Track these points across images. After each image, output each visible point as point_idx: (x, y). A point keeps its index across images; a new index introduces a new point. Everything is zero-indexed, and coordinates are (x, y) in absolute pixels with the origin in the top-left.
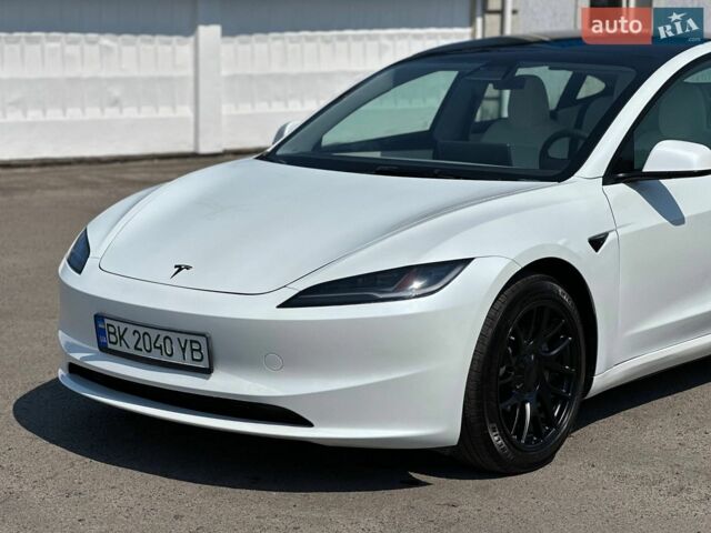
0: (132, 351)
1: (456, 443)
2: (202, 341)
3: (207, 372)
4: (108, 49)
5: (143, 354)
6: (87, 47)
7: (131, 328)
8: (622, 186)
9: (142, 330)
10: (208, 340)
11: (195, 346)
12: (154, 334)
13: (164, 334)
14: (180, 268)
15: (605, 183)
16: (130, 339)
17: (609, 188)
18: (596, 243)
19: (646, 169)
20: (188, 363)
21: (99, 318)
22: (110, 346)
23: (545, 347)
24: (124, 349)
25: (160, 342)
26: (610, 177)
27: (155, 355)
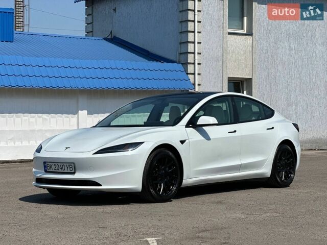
0: (54, 171)
1: (140, 191)
2: (73, 164)
3: (74, 173)
4: (45, 119)
5: (57, 171)
6: (38, 119)
7: (54, 164)
8: (191, 129)
9: (56, 164)
10: (74, 164)
11: (71, 166)
12: (60, 164)
13: (62, 164)
14: (67, 148)
15: (186, 127)
16: (53, 167)
17: (187, 129)
18: (182, 142)
19: (198, 123)
20: (69, 171)
21: (45, 163)
22: (48, 170)
23: (167, 169)
24: (52, 170)
25: (61, 167)
26: (187, 126)
27: (60, 171)
